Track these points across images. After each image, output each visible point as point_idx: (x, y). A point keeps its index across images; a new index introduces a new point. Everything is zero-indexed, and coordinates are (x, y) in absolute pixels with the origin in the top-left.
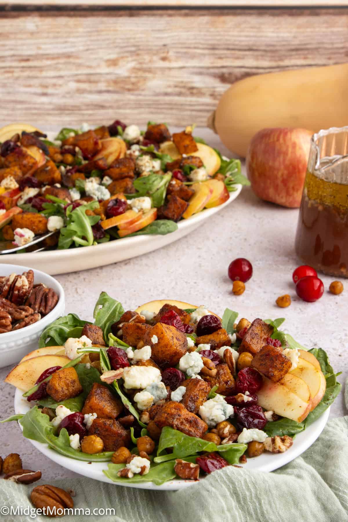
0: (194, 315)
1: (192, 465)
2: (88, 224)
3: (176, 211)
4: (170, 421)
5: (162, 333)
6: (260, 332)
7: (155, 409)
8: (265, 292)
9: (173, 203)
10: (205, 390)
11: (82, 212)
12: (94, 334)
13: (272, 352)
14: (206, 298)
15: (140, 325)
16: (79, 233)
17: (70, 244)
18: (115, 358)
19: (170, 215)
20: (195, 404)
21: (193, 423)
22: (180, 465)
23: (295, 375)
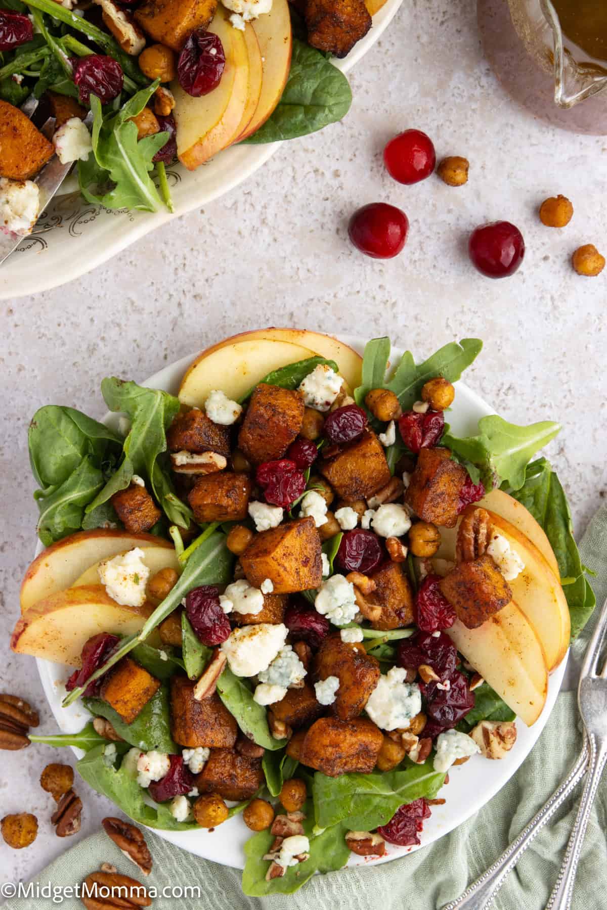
0: (308, 386)
1: (375, 842)
6: (447, 486)
21: (362, 754)
23: (517, 605)
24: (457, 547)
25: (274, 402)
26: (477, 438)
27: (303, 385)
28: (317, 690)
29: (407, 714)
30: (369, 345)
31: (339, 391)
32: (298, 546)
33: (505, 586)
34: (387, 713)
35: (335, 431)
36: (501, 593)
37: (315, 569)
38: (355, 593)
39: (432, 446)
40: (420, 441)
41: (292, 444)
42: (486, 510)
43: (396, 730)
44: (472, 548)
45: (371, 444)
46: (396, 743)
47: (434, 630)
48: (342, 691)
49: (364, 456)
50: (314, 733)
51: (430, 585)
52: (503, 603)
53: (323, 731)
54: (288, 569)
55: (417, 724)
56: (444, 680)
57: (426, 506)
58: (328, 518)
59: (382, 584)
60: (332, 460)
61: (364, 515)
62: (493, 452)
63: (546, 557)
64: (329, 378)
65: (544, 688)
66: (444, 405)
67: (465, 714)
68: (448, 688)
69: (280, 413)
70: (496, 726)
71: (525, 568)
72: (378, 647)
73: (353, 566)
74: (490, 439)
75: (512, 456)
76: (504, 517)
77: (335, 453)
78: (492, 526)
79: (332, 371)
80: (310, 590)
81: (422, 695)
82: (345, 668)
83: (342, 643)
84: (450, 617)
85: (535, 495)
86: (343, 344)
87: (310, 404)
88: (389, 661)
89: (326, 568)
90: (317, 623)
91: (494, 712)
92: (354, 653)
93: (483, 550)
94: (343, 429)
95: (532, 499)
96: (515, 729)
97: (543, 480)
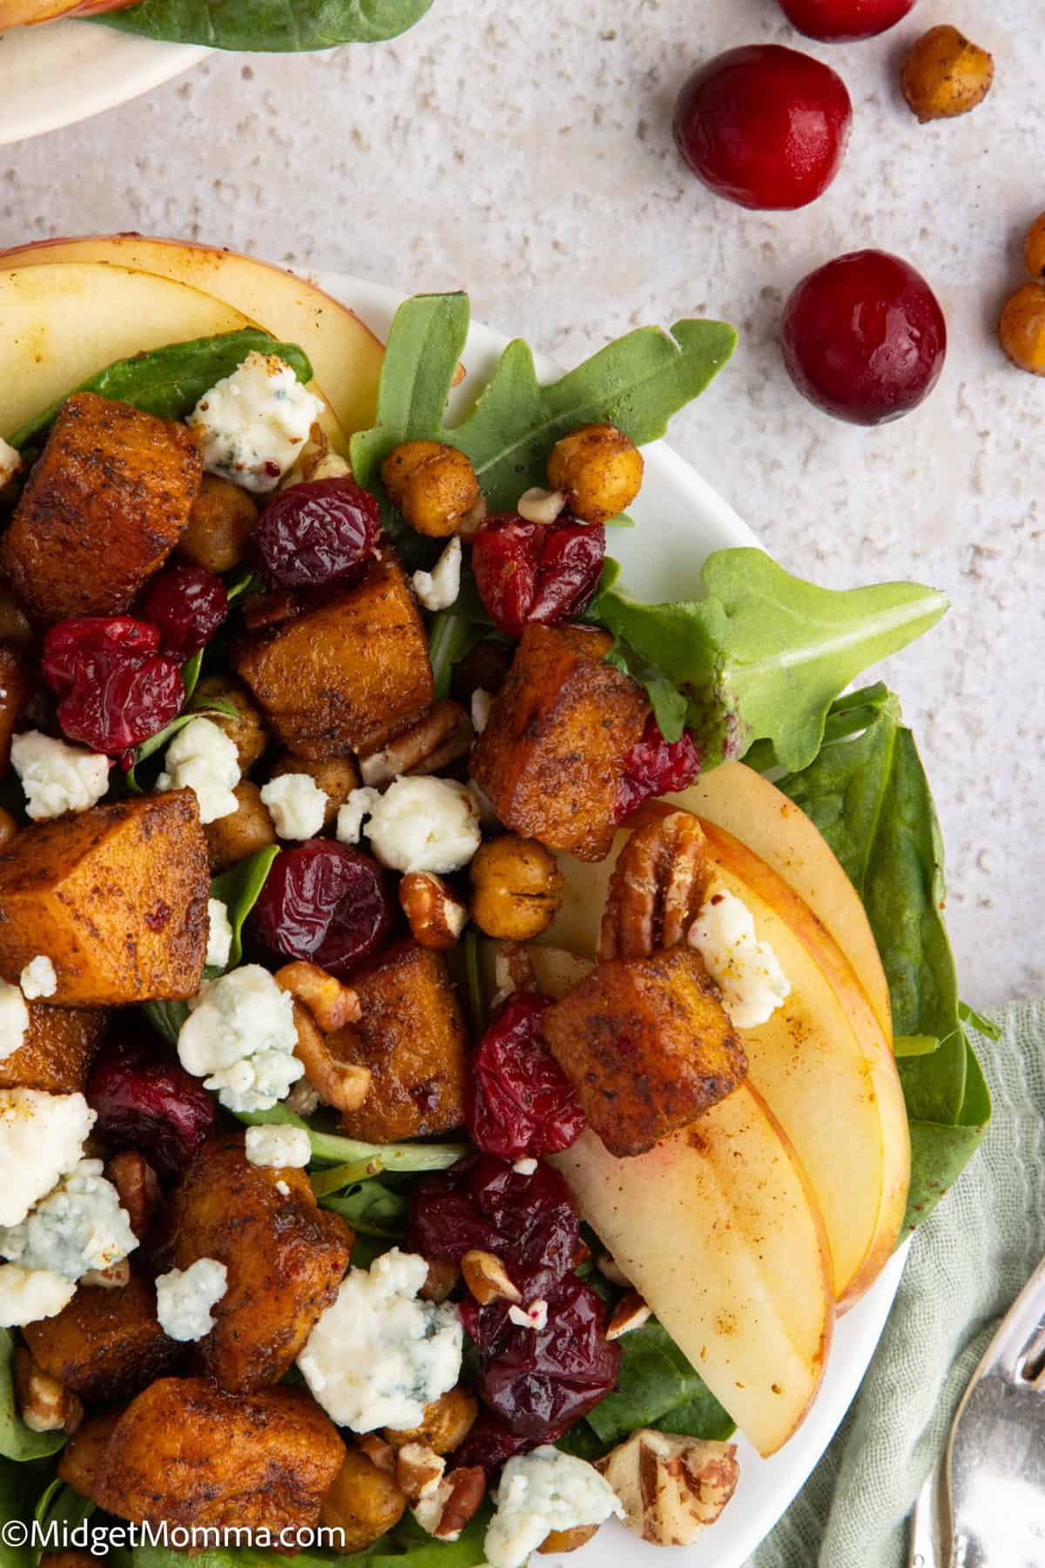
0: (219, 414)
6: (587, 737)
23: (760, 1100)
24: (607, 917)
25: (113, 449)
26: (690, 608)
27: (205, 408)
28: (159, 1294)
29: (417, 1389)
30: (407, 310)
31: (305, 435)
32: (139, 872)
33: (731, 1040)
34: (357, 1380)
35: (282, 550)
36: (715, 1060)
37: (184, 940)
38: (297, 1023)
39: (559, 620)
40: (525, 600)
41: (157, 574)
42: (696, 817)
43: (382, 1433)
44: (646, 924)
45: (383, 597)
46: (380, 1470)
47: (516, 1154)
48: (232, 1306)
49: (361, 630)
50: (140, 1418)
51: (516, 1022)
52: (717, 1089)
53: (166, 1415)
54: (104, 933)
55: (445, 1423)
56: (533, 1300)
57: (522, 790)
58: (240, 800)
59: (378, 1006)
60: (268, 635)
61: (346, 802)
62: (734, 654)
63: (856, 968)
64: (279, 394)
65: (814, 1346)
66: (605, 506)
67: (587, 1405)
68: (540, 1323)
69: (123, 482)
70: (680, 1448)
71: (793, 994)
72: (357, 1189)
73: (302, 946)
74: (729, 615)
75: (789, 673)
76: (751, 846)
77: (278, 617)
78: (712, 866)
79: (289, 375)
80: (167, 1001)
81: (468, 1336)
82: (248, 1239)
83: (247, 1164)
84: (567, 1121)
85: (848, 791)
86: (335, 302)
87: (219, 465)
88: (378, 1231)
89: (220, 942)
90: (180, 1101)
91: (675, 1411)
92: (280, 1196)
93: (677, 932)
94: (306, 546)
95: (838, 802)
96: (734, 1463)
97: (875, 747)
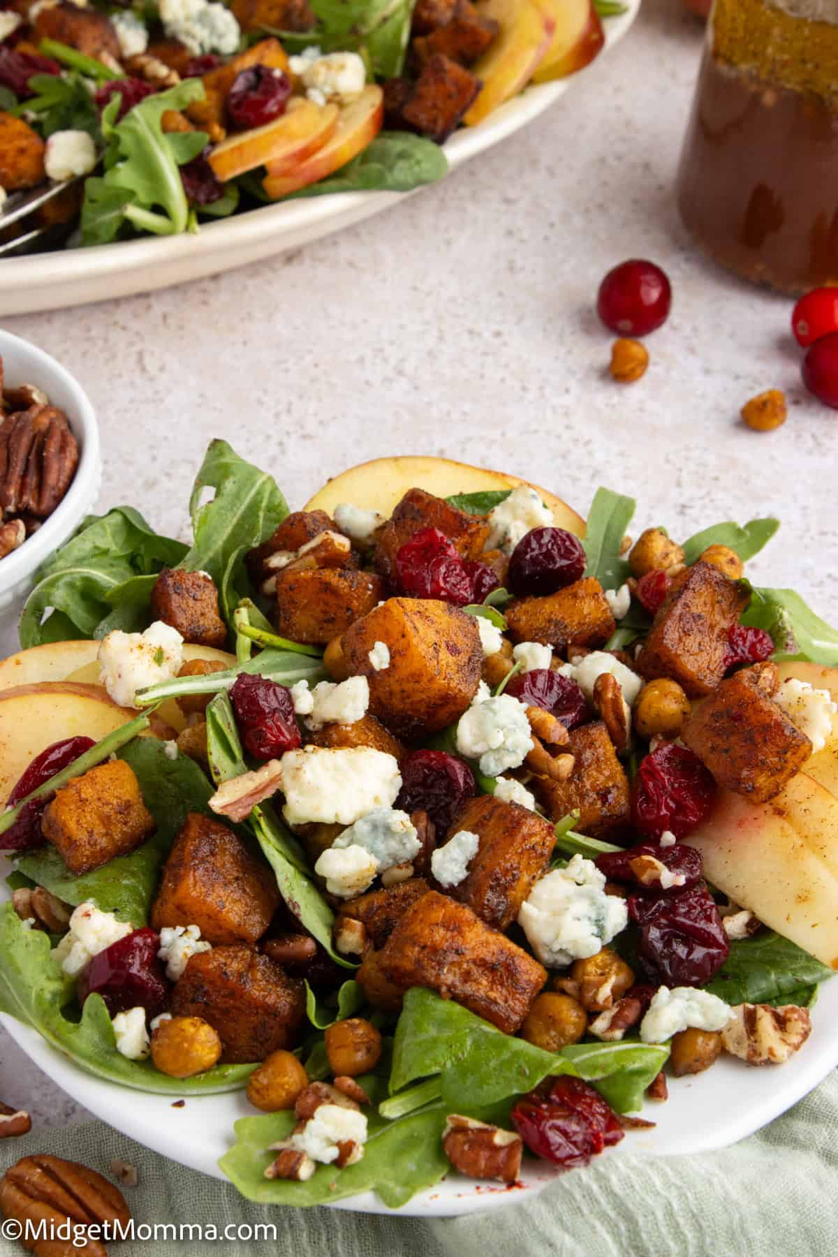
0: (500, 516)
1: (501, 1138)
2: (168, 161)
3: (440, 104)
4: (430, 974)
5: (403, 636)
6: (708, 608)
7: (380, 907)
8: (707, 372)
9: (431, 80)
10: (539, 850)
11: (150, 127)
12: (191, 602)
13: (750, 711)
14: (531, 395)
15: (332, 576)
16: (143, 197)
17: (115, 227)
18: (254, 726)
19: (423, 119)
20: (506, 897)
21: (501, 972)
22: (460, 1137)
23: (819, 784)
29: (598, 920)
34: (559, 913)
37: (466, 669)
48: (481, 857)
54: (421, 633)
58: (503, 648)
59: (579, 746)
64: (534, 497)
